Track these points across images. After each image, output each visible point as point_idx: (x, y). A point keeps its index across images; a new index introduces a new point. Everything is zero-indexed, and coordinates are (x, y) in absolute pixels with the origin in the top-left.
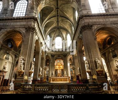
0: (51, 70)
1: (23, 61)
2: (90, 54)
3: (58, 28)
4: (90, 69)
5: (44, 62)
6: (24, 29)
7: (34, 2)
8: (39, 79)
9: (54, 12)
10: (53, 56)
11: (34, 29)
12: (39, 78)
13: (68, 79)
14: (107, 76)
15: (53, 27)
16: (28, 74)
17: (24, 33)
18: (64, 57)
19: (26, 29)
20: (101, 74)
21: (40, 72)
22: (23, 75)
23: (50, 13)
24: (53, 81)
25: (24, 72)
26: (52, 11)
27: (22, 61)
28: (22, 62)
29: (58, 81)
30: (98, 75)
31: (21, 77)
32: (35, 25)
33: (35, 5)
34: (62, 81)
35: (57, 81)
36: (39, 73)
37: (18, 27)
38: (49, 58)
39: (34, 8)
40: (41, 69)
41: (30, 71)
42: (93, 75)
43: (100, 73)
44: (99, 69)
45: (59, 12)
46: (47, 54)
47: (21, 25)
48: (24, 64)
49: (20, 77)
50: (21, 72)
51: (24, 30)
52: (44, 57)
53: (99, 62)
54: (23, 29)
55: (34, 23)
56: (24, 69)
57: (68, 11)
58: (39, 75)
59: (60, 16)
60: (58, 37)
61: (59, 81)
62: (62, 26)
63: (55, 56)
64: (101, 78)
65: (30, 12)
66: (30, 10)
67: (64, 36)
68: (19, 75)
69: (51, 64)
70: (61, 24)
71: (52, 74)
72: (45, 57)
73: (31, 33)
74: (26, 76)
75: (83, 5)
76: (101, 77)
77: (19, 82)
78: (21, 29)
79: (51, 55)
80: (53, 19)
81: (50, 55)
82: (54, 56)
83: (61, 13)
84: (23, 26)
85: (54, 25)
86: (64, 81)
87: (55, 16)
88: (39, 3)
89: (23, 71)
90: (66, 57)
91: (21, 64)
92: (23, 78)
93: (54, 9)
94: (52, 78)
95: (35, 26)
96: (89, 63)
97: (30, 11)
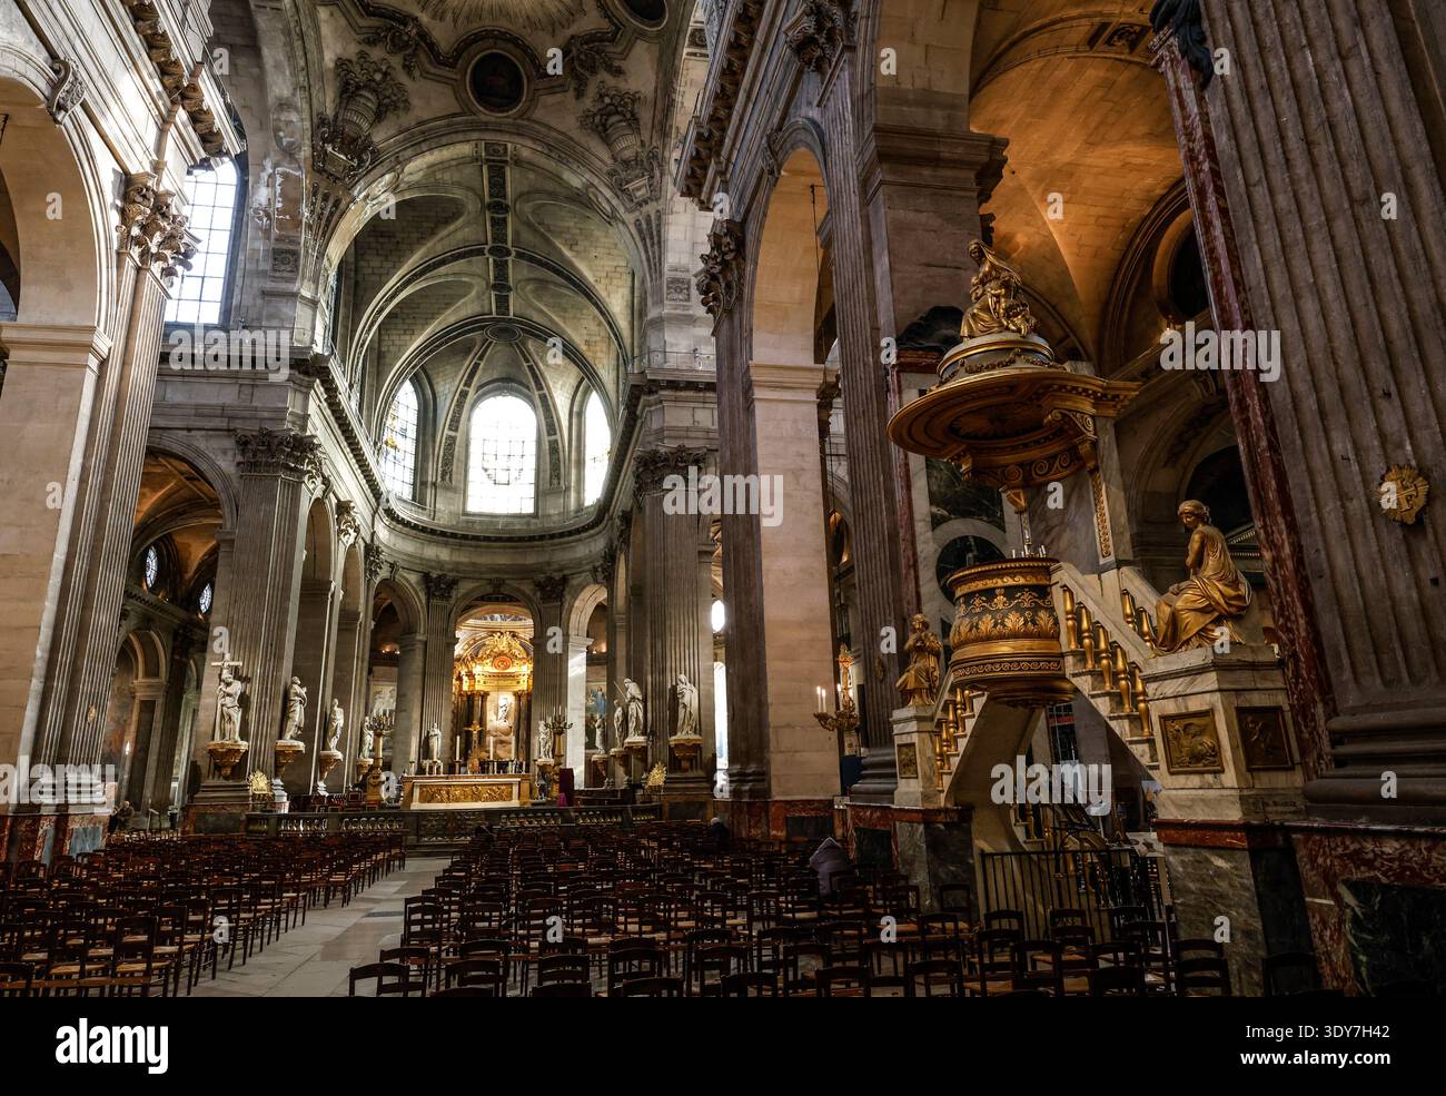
0: (416, 715)
1: (237, 687)
2: (659, 645)
3: (505, 330)
4: (644, 734)
5: (360, 646)
6: (229, 443)
7: (298, 202)
8: (323, 793)
9: (468, 224)
10: (438, 584)
11: (304, 447)
12: (321, 784)
13: (515, 789)
14: (719, 766)
15: (452, 320)
16: (271, 761)
17: (225, 477)
18: (546, 598)
19: (243, 444)
20: (690, 760)
21: (333, 743)
22: (239, 771)
23: (433, 233)
24: (423, 799)
25: (247, 752)
26: (447, 221)
27: (228, 685)
28: (229, 690)
29: (457, 800)
30: (673, 765)
31: (231, 783)
32: (312, 408)
33: (310, 227)
34: (476, 798)
35: (449, 800)
36: (325, 746)
37: (177, 424)
38: (405, 601)
39: (295, 254)
40: (339, 719)
41: (280, 742)
42: (653, 767)
43: (684, 758)
44: (684, 735)
45: (516, 233)
46: (384, 573)
47: (197, 407)
48: (244, 701)
49: (222, 782)
50: (233, 752)
51: (224, 452)
52: (361, 608)
53: (690, 696)
54: (215, 444)
55: (299, 397)
56: (244, 735)
57: (588, 236)
58: (324, 762)
59: (520, 255)
60: (499, 391)
61: (465, 798)
62: (536, 317)
63: (465, 587)
64: (687, 780)
65: (264, 293)
66: (263, 274)
67: (561, 400)
68: (218, 768)
69: (419, 657)
70: (530, 305)
71: (425, 749)
72: (363, 606)
73: (286, 483)
74: (259, 774)
75: (674, 281)
76: (690, 774)
77: (223, 807)
78: (201, 442)
79: (426, 578)
80: (456, 270)
81: (413, 578)
82: (453, 584)
83: (527, 236)
84: (217, 423)
85: (465, 308)
86: (492, 799)
87: (480, 252)
88: (337, 204)
89: (244, 746)
90: (560, 597)
91: (228, 701)
92: (245, 788)
93: (472, 206)
94: (421, 787)
95: (306, 417)
96: (644, 701)
97: (269, 285)
